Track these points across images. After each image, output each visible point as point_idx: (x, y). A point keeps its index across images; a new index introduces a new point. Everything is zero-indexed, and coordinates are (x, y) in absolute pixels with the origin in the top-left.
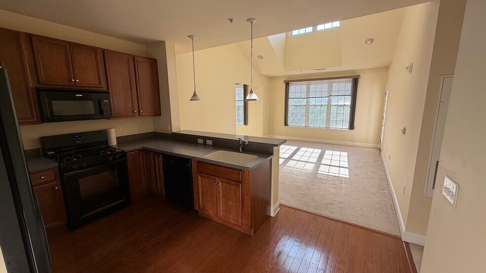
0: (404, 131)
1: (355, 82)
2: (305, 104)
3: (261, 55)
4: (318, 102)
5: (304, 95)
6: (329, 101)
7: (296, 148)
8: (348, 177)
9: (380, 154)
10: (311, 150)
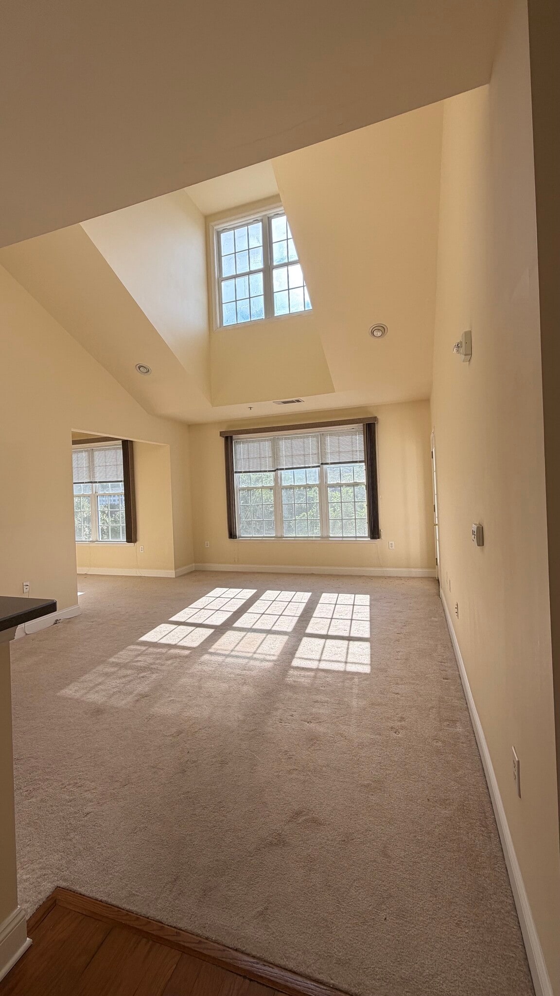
0: (480, 537)
1: (370, 431)
2: (272, 484)
3: (144, 364)
4: (299, 478)
5: (268, 464)
6: (322, 476)
7: (253, 591)
8: (367, 669)
9: (439, 595)
10: (287, 595)
